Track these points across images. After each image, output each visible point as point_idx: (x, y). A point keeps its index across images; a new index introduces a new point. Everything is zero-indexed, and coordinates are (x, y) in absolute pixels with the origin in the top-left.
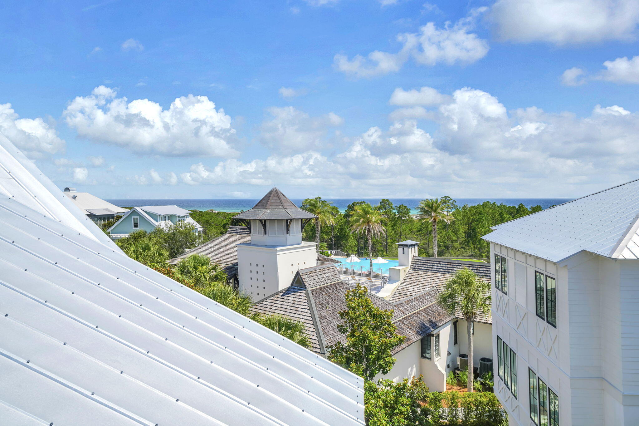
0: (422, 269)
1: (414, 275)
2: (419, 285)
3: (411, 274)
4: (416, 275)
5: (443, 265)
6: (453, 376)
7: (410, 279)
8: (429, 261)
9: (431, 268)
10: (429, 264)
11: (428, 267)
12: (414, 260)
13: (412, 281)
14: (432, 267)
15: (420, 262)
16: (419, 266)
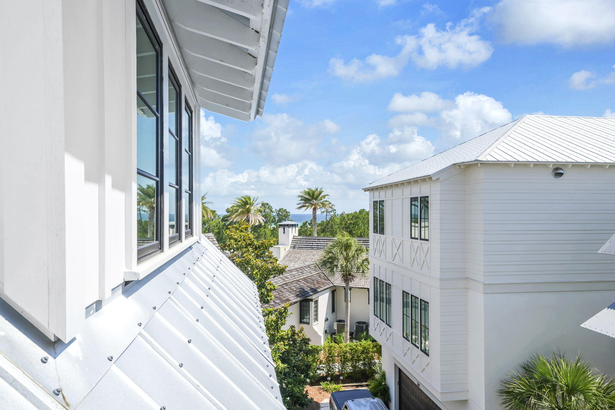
0: (302, 247)
1: (294, 253)
2: (299, 261)
3: (291, 253)
4: (296, 253)
5: (323, 243)
6: (330, 340)
7: (290, 257)
8: (309, 239)
9: (311, 246)
10: (309, 242)
11: (308, 245)
12: (294, 240)
13: (292, 258)
14: (311, 244)
15: (300, 241)
16: (299, 245)
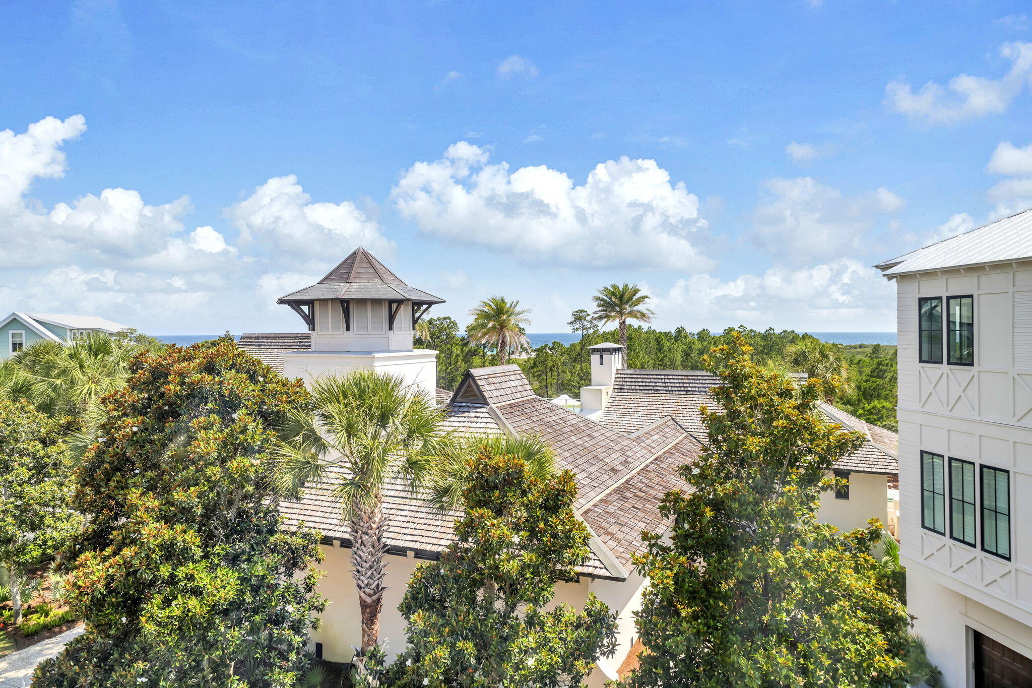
3: (617, 399)
5: (675, 381)
8: (648, 375)
11: (646, 386)
12: (619, 376)
14: (653, 384)
15: (631, 378)
